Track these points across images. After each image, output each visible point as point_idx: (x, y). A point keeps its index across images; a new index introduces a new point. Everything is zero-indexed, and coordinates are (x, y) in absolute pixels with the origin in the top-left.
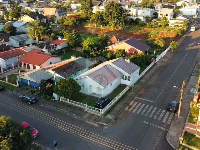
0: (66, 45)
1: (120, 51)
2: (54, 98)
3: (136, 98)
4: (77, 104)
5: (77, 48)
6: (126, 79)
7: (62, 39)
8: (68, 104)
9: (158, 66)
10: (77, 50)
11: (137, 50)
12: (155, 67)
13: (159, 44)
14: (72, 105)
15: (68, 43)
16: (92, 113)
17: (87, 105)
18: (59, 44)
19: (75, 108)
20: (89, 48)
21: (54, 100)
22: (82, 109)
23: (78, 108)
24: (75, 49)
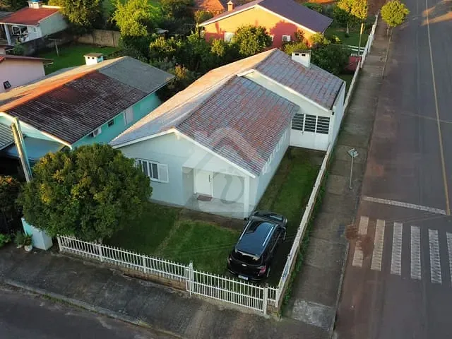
0: (60, 26)
1: (253, 30)
2: (29, 240)
3: (368, 198)
4: (145, 266)
5: (99, 34)
6: (310, 128)
7: (44, 6)
8: (98, 262)
9: (372, 75)
10: (97, 42)
11: (300, 27)
12: (364, 79)
13: (353, 12)
14: (118, 268)
15: (66, 19)
16: (222, 302)
17: (195, 268)
18: (35, 23)
19: (136, 280)
20: (140, 28)
21: (28, 249)
22: (169, 285)
23: (148, 280)
24: (90, 40)
